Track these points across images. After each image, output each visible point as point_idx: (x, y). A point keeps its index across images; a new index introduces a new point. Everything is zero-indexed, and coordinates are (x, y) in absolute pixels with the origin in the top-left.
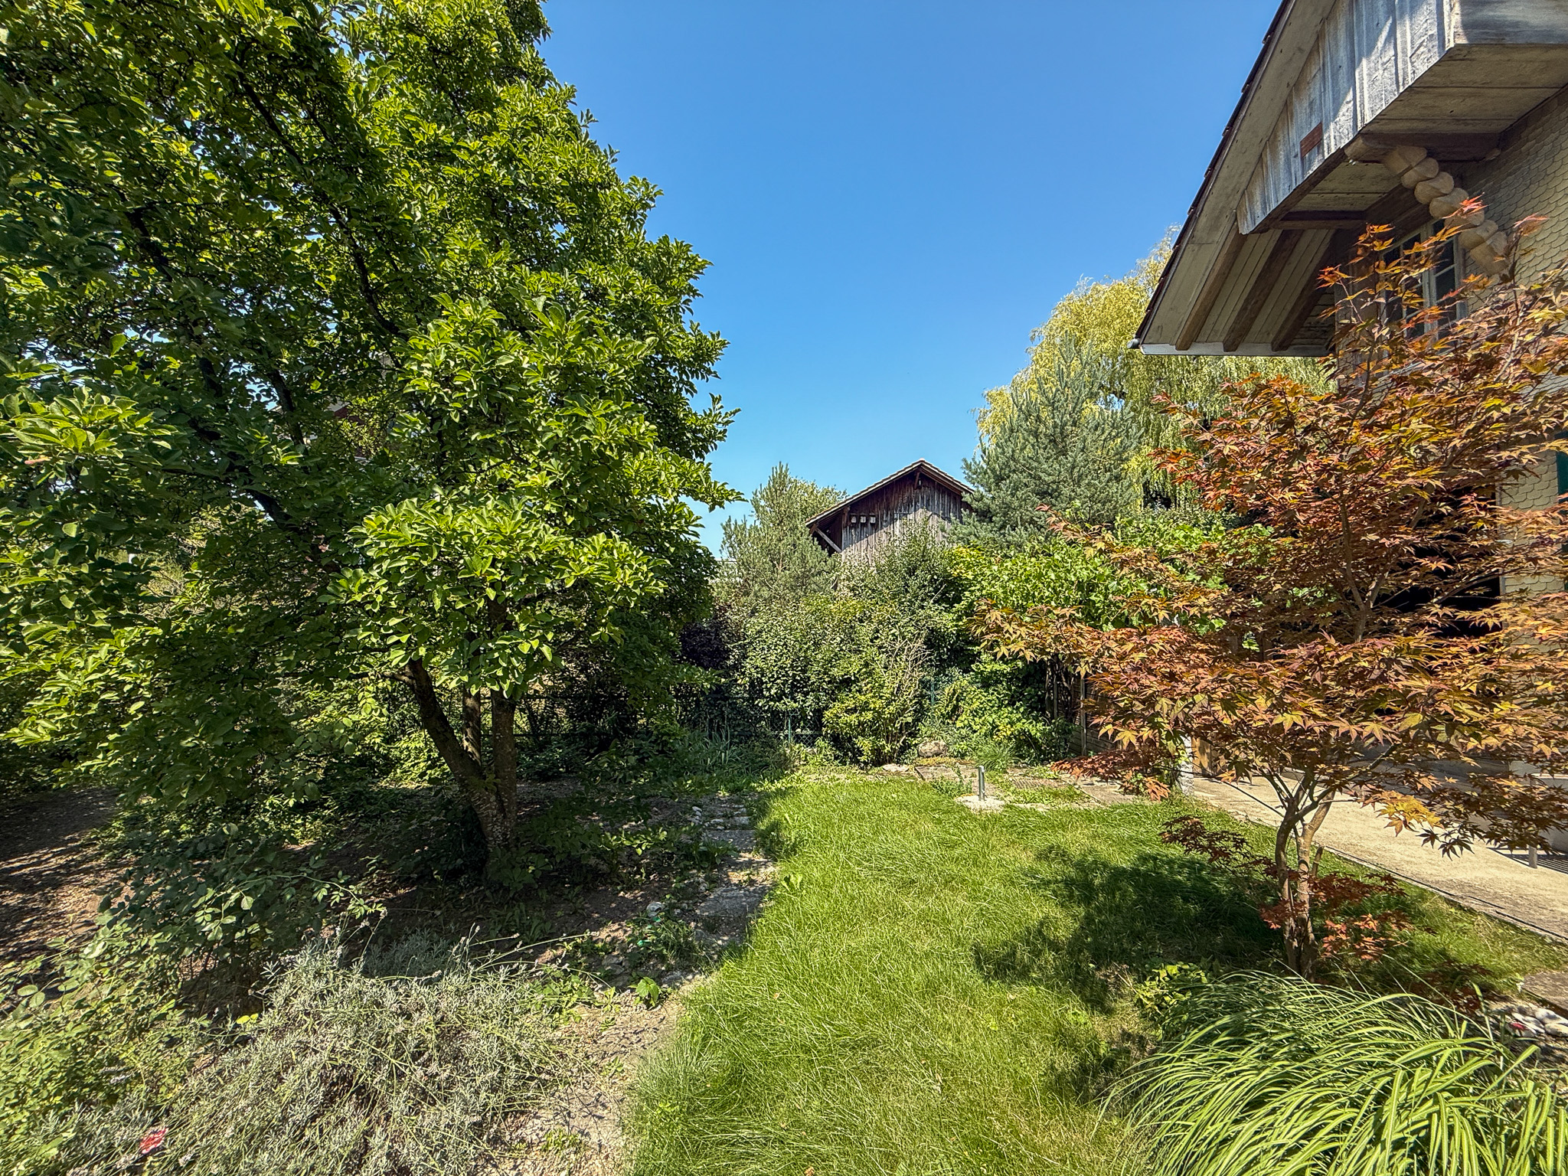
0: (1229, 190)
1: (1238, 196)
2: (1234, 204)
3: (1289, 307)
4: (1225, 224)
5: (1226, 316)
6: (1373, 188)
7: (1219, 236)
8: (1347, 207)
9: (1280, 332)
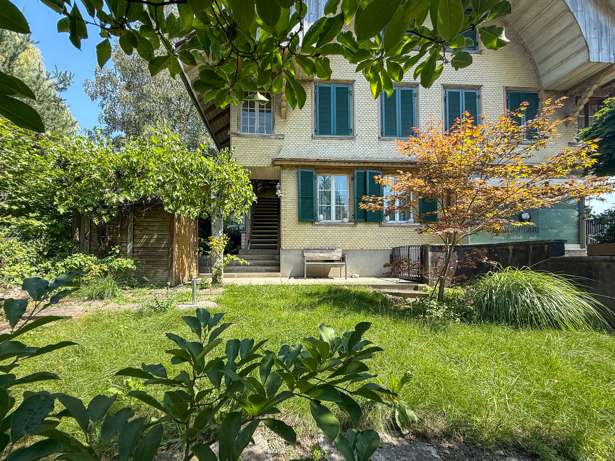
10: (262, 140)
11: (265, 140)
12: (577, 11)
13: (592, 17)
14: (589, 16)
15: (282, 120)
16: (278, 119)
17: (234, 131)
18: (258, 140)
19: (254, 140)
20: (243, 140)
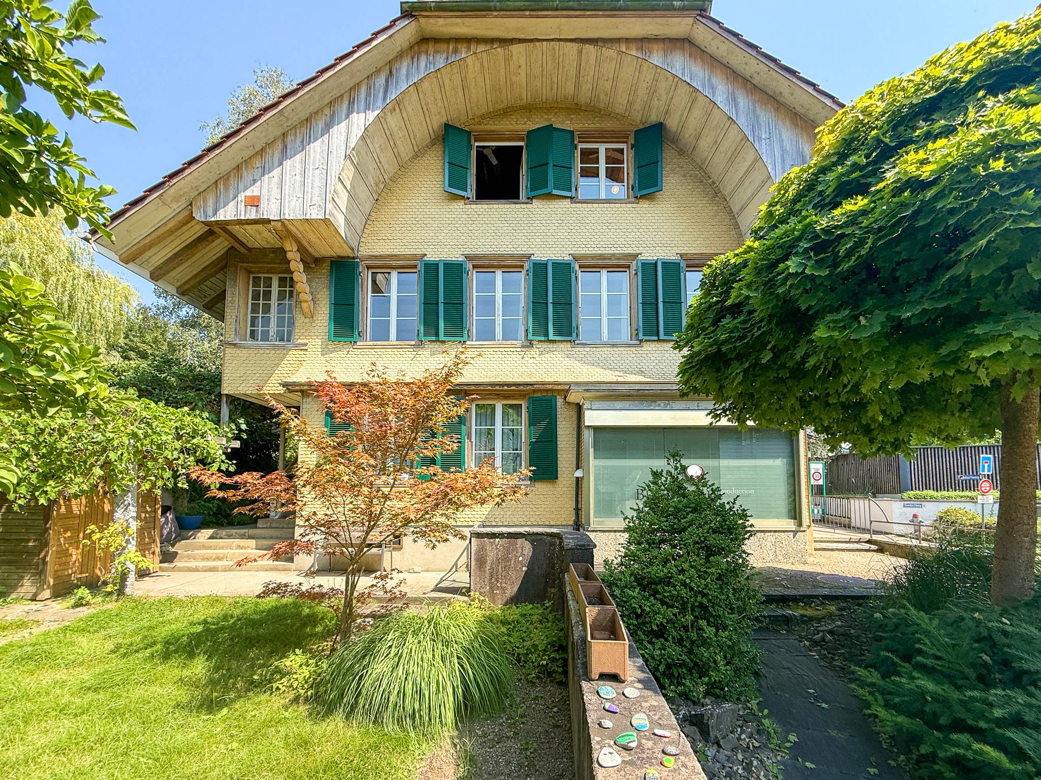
0: (194, 186)
1: (197, 193)
2: (193, 195)
3: (195, 272)
4: (183, 203)
5: (159, 256)
6: (260, 242)
7: (177, 207)
8: (245, 241)
9: (185, 283)
10: (273, 352)
11: (278, 352)
12: (760, 139)
13: (788, 145)
14: (782, 147)
15: (307, 320)
16: (300, 320)
17: (230, 340)
18: (268, 352)
19: (261, 352)
20: (242, 354)
